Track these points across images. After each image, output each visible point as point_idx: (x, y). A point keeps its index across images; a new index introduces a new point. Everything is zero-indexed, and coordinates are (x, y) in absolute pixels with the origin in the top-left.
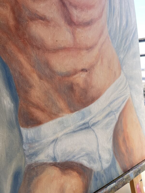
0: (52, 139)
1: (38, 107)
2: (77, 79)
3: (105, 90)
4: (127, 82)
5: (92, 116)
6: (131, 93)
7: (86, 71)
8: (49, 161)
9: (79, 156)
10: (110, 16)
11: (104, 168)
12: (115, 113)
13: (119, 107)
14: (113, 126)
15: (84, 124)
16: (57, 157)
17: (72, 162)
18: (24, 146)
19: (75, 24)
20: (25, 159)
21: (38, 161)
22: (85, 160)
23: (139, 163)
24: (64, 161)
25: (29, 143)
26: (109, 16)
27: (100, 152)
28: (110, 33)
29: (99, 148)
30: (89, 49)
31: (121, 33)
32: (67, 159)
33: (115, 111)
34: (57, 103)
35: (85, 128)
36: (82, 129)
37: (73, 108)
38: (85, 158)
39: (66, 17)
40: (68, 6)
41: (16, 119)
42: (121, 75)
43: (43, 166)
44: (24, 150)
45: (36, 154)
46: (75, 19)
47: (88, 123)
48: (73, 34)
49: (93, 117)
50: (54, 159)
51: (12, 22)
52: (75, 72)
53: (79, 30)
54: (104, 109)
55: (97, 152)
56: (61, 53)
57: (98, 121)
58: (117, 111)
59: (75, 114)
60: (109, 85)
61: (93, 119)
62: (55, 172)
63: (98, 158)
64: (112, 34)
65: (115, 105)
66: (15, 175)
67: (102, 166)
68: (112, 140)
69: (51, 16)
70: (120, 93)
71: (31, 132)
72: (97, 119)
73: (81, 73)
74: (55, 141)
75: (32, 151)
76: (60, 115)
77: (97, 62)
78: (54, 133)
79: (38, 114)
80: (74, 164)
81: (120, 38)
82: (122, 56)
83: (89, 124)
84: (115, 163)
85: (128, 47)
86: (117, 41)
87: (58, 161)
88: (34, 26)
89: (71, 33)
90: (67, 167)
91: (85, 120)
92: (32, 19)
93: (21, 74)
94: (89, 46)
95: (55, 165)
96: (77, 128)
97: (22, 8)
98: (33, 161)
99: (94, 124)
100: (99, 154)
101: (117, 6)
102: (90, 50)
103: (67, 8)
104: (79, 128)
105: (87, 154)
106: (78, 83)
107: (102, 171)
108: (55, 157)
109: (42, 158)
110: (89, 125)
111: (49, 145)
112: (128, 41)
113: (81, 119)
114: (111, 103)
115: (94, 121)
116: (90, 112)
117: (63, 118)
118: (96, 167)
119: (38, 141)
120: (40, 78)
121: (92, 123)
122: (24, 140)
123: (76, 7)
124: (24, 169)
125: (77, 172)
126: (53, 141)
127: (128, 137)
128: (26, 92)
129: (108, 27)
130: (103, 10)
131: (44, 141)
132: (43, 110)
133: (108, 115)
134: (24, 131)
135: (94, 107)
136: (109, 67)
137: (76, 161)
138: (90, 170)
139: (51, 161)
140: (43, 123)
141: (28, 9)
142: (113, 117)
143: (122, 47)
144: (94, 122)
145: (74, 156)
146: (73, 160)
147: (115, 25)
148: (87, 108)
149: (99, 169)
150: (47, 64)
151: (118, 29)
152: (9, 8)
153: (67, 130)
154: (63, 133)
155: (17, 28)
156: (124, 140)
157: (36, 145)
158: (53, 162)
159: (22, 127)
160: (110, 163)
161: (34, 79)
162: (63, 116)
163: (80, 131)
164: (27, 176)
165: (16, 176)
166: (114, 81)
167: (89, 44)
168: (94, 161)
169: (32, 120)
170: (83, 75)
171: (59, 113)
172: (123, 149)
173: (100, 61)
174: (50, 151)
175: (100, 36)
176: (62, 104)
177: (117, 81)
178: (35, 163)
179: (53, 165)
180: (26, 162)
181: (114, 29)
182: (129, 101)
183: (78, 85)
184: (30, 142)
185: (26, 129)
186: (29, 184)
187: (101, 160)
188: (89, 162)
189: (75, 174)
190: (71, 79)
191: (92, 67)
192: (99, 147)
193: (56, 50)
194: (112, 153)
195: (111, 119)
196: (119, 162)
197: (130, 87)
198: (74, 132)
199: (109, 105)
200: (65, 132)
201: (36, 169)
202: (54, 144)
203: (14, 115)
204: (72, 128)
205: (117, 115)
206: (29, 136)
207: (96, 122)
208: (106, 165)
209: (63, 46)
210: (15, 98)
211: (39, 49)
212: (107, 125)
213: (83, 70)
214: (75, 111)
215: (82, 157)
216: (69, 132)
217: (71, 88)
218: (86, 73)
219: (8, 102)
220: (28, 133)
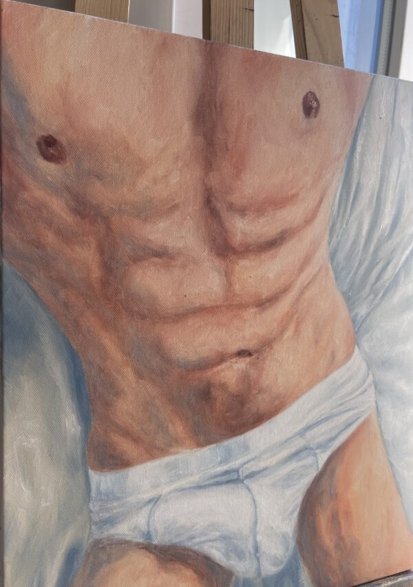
0: (147, 496)
1: (127, 434)
2: (222, 374)
3: (297, 398)
5: (249, 457)
6: (376, 402)
7: (250, 354)
8: (135, 538)
9: (203, 538)
10: (341, 212)
11: (263, 574)
12: (317, 451)
13: (332, 439)
14: (306, 481)
15: (227, 472)
16: (153, 533)
17: (185, 549)
18: (91, 505)
20: (90, 529)
21: (114, 536)
22: (217, 549)
23: (373, 579)
24: (168, 544)
25: (101, 500)
26: (339, 211)
27: (259, 538)
28: (333, 256)
29: (258, 529)
30: (263, 304)
31: (372, 249)
32: (175, 541)
33: (317, 448)
34: (167, 427)
35: (228, 482)
36: (218, 484)
37: (203, 436)
38: (219, 544)
39: (214, 241)
40: (222, 215)
41: (84, 454)
42: (353, 358)
43: (123, 546)
44: (91, 511)
45: (111, 522)
46: (237, 239)
47: (237, 471)
48: (228, 275)
49: (253, 459)
50: (148, 535)
51: (96, 273)
52: (221, 358)
54: (286, 441)
55: (252, 537)
56: (190, 322)
57: (266, 469)
58: (322, 446)
59: (207, 451)
60: (311, 385)
61: (252, 463)
62: (146, 562)
63: (252, 551)
64: (341, 256)
65: (320, 434)
66: (69, 554)
67: (259, 570)
68: (296, 515)
69: (180, 244)
70: (342, 405)
71: (108, 479)
72: (262, 465)
73: (234, 360)
74: (154, 501)
75: (106, 515)
76: (172, 450)
77: (282, 332)
78: (155, 486)
79: (126, 447)
80: (190, 553)
81: (366, 264)
82: (362, 310)
83: (238, 472)
84: (298, 568)
85: (387, 285)
86: (352, 273)
87: (156, 542)
88: (140, 271)
89: (223, 273)
90: (173, 556)
91: (229, 465)
92: (136, 260)
93: (101, 370)
94: (264, 297)
95: (148, 547)
96: (209, 479)
97: (118, 240)
98: (105, 534)
99: (251, 475)
100: (256, 542)
101: (370, 183)
102: (267, 304)
103: (220, 217)
104: (212, 481)
105: (225, 538)
106: (224, 384)
107: (259, 580)
108: (148, 533)
109: (123, 530)
110: (239, 476)
111: (141, 508)
112: (390, 268)
113: (221, 462)
114: (309, 427)
115: (253, 467)
116: (246, 448)
117: (177, 456)
118: (242, 568)
119: (118, 499)
120: (139, 375)
121: (246, 473)
122: (93, 494)
123: (242, 211)
124: (86, 545)
125: (195, 572)
126: (150, 501)
127: (348, 514)
128: (107, 404)
129: (329, 243)
130: (321, 201)
131: (132, 499)
132: (136, 440)
133: (295, 455)
134: (95, 476)
135: (259, 438)
136: (317, 342)
137: (196, 548)
138: (228, 574)
139: (141, 540)
140: (133, 465)
141: (132, 240)
142: (309, 460)
143: (368, 287)
144: (254, 469)
145: (192, 538)
146: (189, 544)
147: (352, 233)
148: (240, 439)
149: (251, 574)
150: (159, 348)
151: (362, 241)
152: (93, 245)
153: (184, 483)
154: (173, 487)
155: (105, 283)
156: (334, 519)
157: (115, 504)
158: (145, 542)
159: (92, 469)
160: (281, 567)
161: (127, 378)
162: (177, 453)
163: (214, 488)
164: (91, 558)
165: (71, 555)
166: (326, 376)
167: (265, 293)
168: (240, 555)
169: (112, 456)
170: (241, 364)
171: (171, 446)
172: (328, 540)
173: (292, 328)
174: (140, 519)
175: (302, 268)
176: (178, 428)
178: (108, 538)
179: (143, 548)
180: (90, 534)
181: (350, 242)
182: (366, 423)
183: (223, 386)
184: (103, 497)
185: (98, 472)
186: (92, 575)
187: (258, 555)
188: (227, 555)
189: (189, 573)
190: (209, 373)
191: (267, 344)
192: (258, 525)
193: (182, 316)
194: (292, 544)
195: (302, 466)
196: (309, 568)
197: (376, 388)
198: (199, 487)
199: (302, 433)
200: (177, 485)
201: (108, 548)
202: (150, 506)
203: (80, 446)
204: (196, 478)
205: (323, 458)
206: (103, 487)
207: (258, 469)
208: (269, 569)
209: (197, 305)
210: (85, 418)
211: (143, 317)
213: (242, 353)
214: (209, 442)
215: (210, 541)
216: (188, 486)
217: (206, 393)
218: (248, 359)
219: (71, 424)
220: (102, 480)
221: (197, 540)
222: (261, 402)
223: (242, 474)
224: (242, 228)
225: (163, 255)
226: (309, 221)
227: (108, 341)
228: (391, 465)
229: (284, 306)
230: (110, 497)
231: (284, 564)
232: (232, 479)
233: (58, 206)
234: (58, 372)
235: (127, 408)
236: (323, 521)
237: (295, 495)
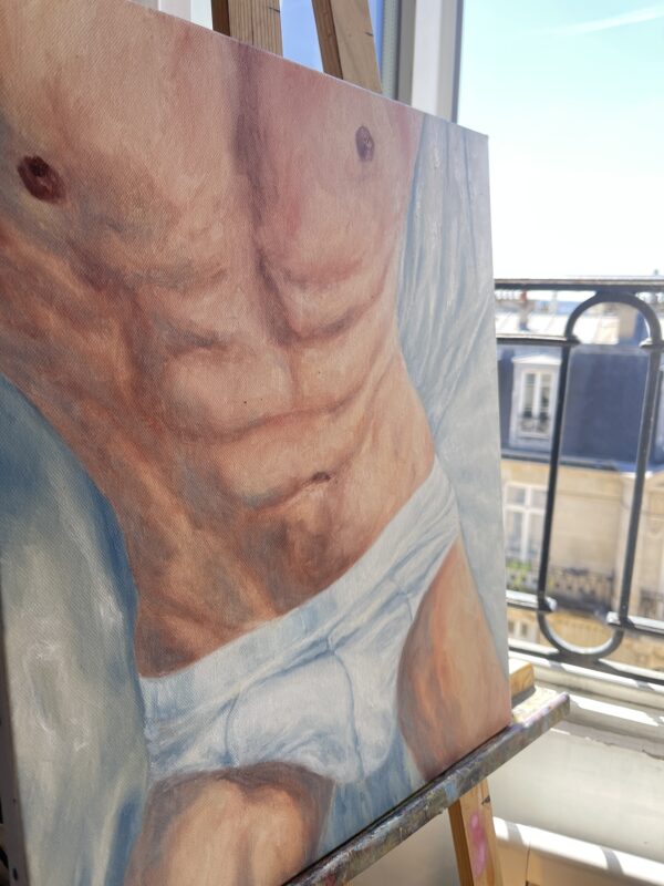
0: (221, 700)
1: (187, 612)
2: (298, 508)
3: (382, 529)
4: (453, 491)
5: (338, 617)
6: (461, 524)
7: (328, 478)
8: (211, 765)
9: (296, 743)
10: (407, 284)
11: (367, 772)
12: (409, 595)
13: (422, 578)
15: (314, 644)
16: (233, 752)
17: (276, 764)
18: (147, 731)
19: (299, 338)
20: (149, 767)
21: (181, 770)
22: (313, 754)
23: (476, 746)
24: (253, 762)
25: (161, 720)
26: (405, 285)
27: (358, 724)
28: (403, 342)
29: (355, 713)
30: (336, 407)
31: (441, 332)
32: (262, 756)
33: (408, 592)
34: (238, 593)
35: (318, 657)
36: (306, 662)
37: (283, 598)
38: (314, 747)
39: (273, 322)
40: (280, 287)
41: (130, 656)
42: (434, 470)
43: (195, 781)
44: (148, 741)
45: (176, 750)
46: (299, 322)
47: (325, 640)
48: (294, 371)
49: (342, 620)
50: (227, 758)
51: (124, 374)
52: (296, 487)
53: (310, 353)
54: (375, 589)
55: (349, 726)
56: (255, 439)
57: (357, 630)
58: (413, 588)
59: (288, 619)
60: (395, 511)
61: (340, 626)
62: (226, 797)
63: (351, 744)
64: (411, 342)
65: (408, 574)
66: (122, 815)
67: (361, 768)
68: (394, 683)
69: (231, 329)
70: (428, 531)
71: (167, 687)
72: (353, 625)
73: (309, 488)
74: (230, 705)
75: (167, 742)
76: (247, 625)
77: (360, 443)
78: (230, 684)
79: (187, 632)
80: (281, 769)
81: (436, 350)
82: (438, 409)
83: (327, 640)
84: (401, 753)
85: (459, 376)
86: (424, 362)
87: (237, 764)
88: (184, 369)
89: (288, 368)
90: (259, 778)
91: (316, 633)
93: (145, 522)
94: (337, 398)
95: (229, 775)
96: (294, 659)
97: (150, 322)
98: (171, 770)
99: (341, 644)
100: (354, 731)
101: (433, 245)
102: (341, 408)
103: (277, 290)
104: (297, 661)
105: (319, 736)
106: (302, 521)
107: (363, 782)
108: (227, 753)
109: (194, 759)
110: (328, 646)
111: (214, 719)
112: (460, 355)
113: (306, 631)
114: (398, 566)
115: (343, 631)
116: (333, 605)
117: (255, 633)
118: (342, 772)
119: (181, 713)
120: (196, 524)
121: (336, 640)
122: (149, 714)
123: (302, 283)
125: (290, 793)
126: (224, 708)
127: (445, 670)
128: (157, 573)
129: (399, 325)
130: (386, 271)
131: (201, 709)
132: (199, 619)
133: (386, 606)
134: (148, 686)
135: (347, 588)
136: (396, 453)
137: (287, 759)
138: (326, 783)
139: (218, 767)
140: (199, 658)
141: (169, 323)
142: (402, 609)
143: (441, 379)
144: (345, 633)
145: (282, 745)
146: (278, 756)
147: (421, 312)
148: (324, 595)
149: (353, 778)
151: (431, 321)
152: (116, 331)
153: (265, 670)
154: (251, 680)
155: (138, 388)
157: (180, 722)
158: (224, 769)
159: (144, 675)
160: (385, 757)
161: (180, 529)
162: (253, 629)
163: (302, 669)
164: (153, 813)
165: (125, 817)
166: (410, 496)
167: (338, 393)
168: (338, 754)
169: (169, 651)
170: (318, 492)
171: (243, 620)
172: (428, 707)
173: (369, 438)
174: (214, 738)
175: (373, 360)
176: (252, 594)
177: (418, 494)
178: (175, 776)
179: (222, 778)
180: (150, 775)
181: (418, 324)
182: (453, 550)
183: (301, 525)
184: (163, 715)
185: (153, 679)
186: (157, 837)
187: (359, 748)
188: (324, 759)
189: (282, 797)
190: (282, 509)
191: (345, 460)
192: (356, 709)
193: (242, 432)
194: (393, 723)
195: (395, 619)
196: (414, 750)
197: (459, 505)
198: (285, 672)
199: (390, 576)
200: (257, 675)
201: (175, 791)
202: (226, 713)
203: (123, 644)
204: (279, 660)
205: (416, 602)
206: (161, 700)
207: (349, 632)
208: (372, 763)
209: (261, 414)
210: (127, 599)
211: (194, 436)
212: (384, 637)
213: (319, 477)
214: (290, 607)
215: (303, 744)
216: (271, 673)
217: (281, 538)
218: (325, 485)
219: (108, 611)
220: (159, 690)
221: (288, 747)
222: (344, 541)
223: (332, 644)
224: (305, 305)
225: (211, 345)
226: (375, 296)
227: (149, 477)
228: (481, 598)
229: (358, 408)
230: (172, 712)
231: (387, 752)
232: (320, 652)
233: (59, 270)
234: (82, 534)
235: (183, 575)
236: (422, 684)
237: (390, 658)
